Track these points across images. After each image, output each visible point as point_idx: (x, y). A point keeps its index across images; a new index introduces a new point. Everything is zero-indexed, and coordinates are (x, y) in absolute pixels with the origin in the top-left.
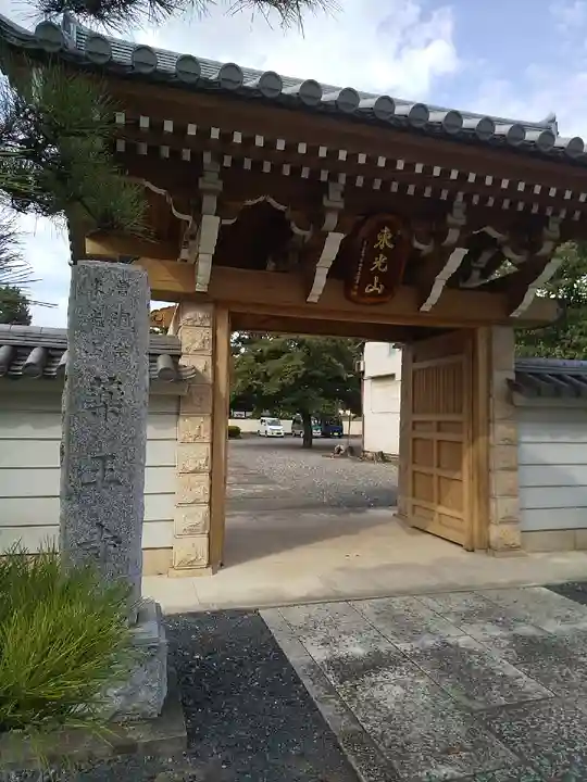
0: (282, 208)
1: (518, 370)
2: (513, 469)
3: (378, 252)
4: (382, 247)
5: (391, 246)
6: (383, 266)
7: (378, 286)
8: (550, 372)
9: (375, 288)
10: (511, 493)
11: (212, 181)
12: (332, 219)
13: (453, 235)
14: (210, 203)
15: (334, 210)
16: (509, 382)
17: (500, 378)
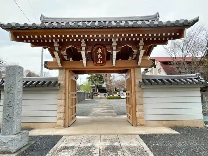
0: (75, 47)
1: (143, 79)
2: (142, 104)
3: (99, 54)
4: (99, 53)
5: (101, 52)
6: (101, 57)
7: (100, 61)
8: (152, 79)
9: (100, 62)
10: (141, 111)
11: (56, 45)
12: (84, 48)
13: (114, 48)
14: (57, 49)
15: (83, 46)
16: (140, 82)
17: (137, 81)
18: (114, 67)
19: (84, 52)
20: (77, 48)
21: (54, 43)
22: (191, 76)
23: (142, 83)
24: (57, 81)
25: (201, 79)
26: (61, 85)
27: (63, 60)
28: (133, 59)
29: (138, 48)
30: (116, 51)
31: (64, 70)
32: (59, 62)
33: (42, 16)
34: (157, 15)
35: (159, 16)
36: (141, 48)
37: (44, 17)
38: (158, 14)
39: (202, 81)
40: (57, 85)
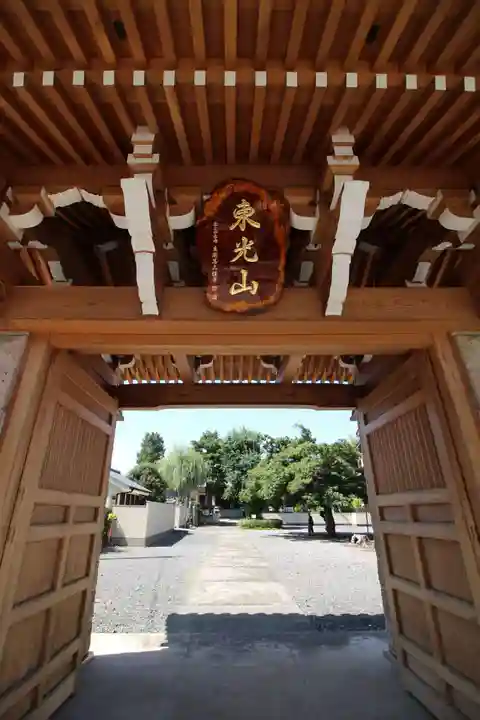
3: (237, 236)
4: (243, 227)
5: (257, 226)
6: (250, 254)
7: (249, 283)
9: (244, 288)
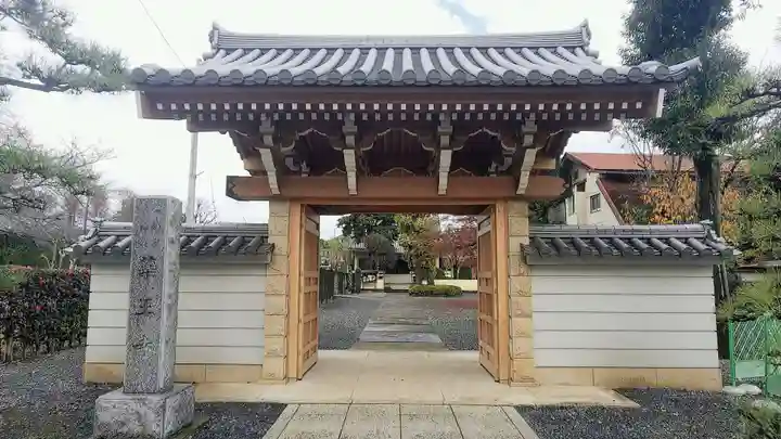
0: (325, 134)
1: (532, 236)
2: (528, 316)
10: (524, 335)
11: (266, 126)
12: (350, 140)
13: (445, 140)
14: (268, 140)
15: (350, 134)
16: (522, 246)
17: (515, 244)
18: (442, 198)
19: (352, 151)
20: (331, 138)
21: (260, 123)
22: (686, 231)
23: (529, 250)
24: (264, 238)
25: (716, 241)
26: (276, 251)
27: (284, 173)
28: (502, 172)
29: (520, 140)
30: (450, 151)
31: (288, 204)
32: (272, 179)
33: (215, 28)
34: (584, 29)
35: (589, 34)
36: (528, 140)
37: (222, 32)
38: (585, 26)
39: (719, 245)
40: (265, 248)
